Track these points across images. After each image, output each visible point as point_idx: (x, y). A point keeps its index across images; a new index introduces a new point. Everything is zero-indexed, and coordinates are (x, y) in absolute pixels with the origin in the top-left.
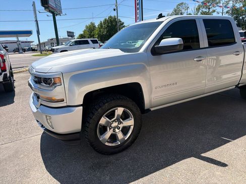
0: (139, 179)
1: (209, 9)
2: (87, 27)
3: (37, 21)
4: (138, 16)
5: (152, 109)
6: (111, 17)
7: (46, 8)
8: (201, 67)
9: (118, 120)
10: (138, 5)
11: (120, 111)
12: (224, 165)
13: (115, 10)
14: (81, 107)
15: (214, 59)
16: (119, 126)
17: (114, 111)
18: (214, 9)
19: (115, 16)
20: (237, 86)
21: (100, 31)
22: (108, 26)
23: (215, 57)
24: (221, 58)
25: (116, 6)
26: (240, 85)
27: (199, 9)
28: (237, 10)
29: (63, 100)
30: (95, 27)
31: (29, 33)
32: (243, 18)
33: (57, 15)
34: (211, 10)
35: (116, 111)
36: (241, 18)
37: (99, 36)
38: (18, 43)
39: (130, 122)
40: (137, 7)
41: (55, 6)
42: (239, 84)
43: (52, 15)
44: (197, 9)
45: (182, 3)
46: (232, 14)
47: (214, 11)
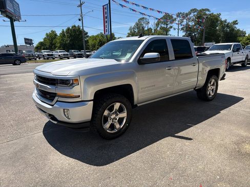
0: (136, 151)
1: (167, 25)
2: (47, 34)
4: (106, 29)
5: (138, 105)
6: (75, 26)
8: (167, 75)
9: (115, 112)
10: (106, 18)
11: (117, 106)
12: (190, 139)
13: (80, 20)
14: (92, 102)
15: (177, 69)
16: (116, 117)
17: (113, 106)
18: (171, 25)
19: (78, 26)
20: (194, 89)
21: (63, 40)
22: (71, 35)
23: (177, 68)
24: (181, 68)
25: (81, 16)
27: (158, 24)
29: (79, 96)
30: (56, 35)
32: (195, 35)
33: (15, 20)
34: (169, 26)
35: (115, 105)
36: (193, 34)
37: (61, 45)
39: (124, 115)
40: (105, 20)
41: (13, 11)
42: (196, 87)
43: (9, 20)
44: (156, 24)
45: (143, 18)
46: (186, 31)
47: (171, 27)
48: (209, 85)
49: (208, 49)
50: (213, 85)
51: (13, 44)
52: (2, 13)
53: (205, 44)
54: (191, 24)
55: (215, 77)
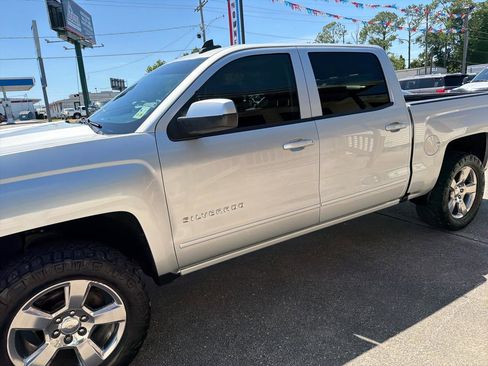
1: (384, 34)
3: (40, 59)
5: (184, 272)
7: (60, 33)
9: (76, 310)
10: (235, 26)
16: (83, 325)
17: (59, 292)
18: (394, 34)
20: (403, 199)
25: (203, 28)
26: (410, 197)
27: (366, 33)
28: (435, 36)
31: (28, 83)
32: (448, 51)
33: (84, 47)
34: (388, 36)
35: (67, 289)
36: (444, 50)
38: (4, 103)
39: (116, 313)
41: (80, 30)
42: (407, 194)
43: (73, 46)
44: (361, 34)
45: (333, 24)
46: (427, 43)
47: (394, 38)
48: (453, 184)
49: (470, 78)
50: (468, 182)
51: (81, 91)
52: (59, 34)
53: (469, 68)
54: (440, 27)
55: (475, 159)
